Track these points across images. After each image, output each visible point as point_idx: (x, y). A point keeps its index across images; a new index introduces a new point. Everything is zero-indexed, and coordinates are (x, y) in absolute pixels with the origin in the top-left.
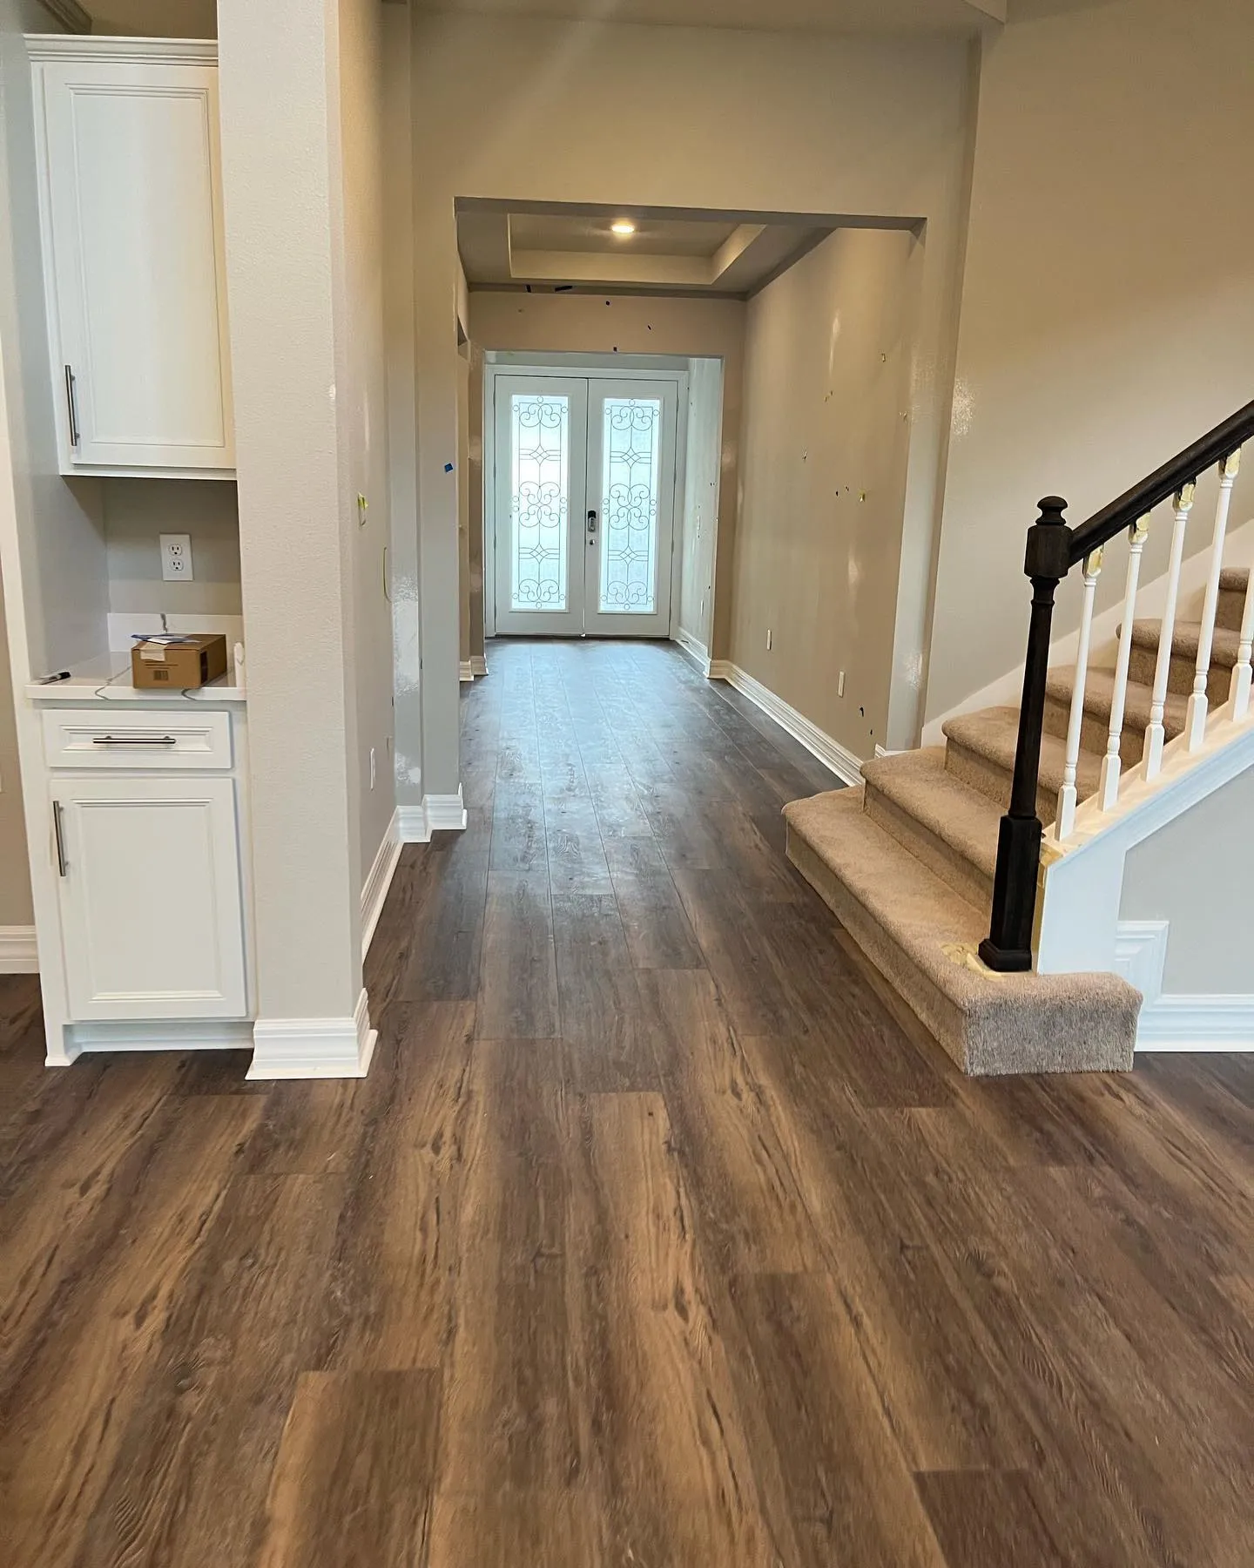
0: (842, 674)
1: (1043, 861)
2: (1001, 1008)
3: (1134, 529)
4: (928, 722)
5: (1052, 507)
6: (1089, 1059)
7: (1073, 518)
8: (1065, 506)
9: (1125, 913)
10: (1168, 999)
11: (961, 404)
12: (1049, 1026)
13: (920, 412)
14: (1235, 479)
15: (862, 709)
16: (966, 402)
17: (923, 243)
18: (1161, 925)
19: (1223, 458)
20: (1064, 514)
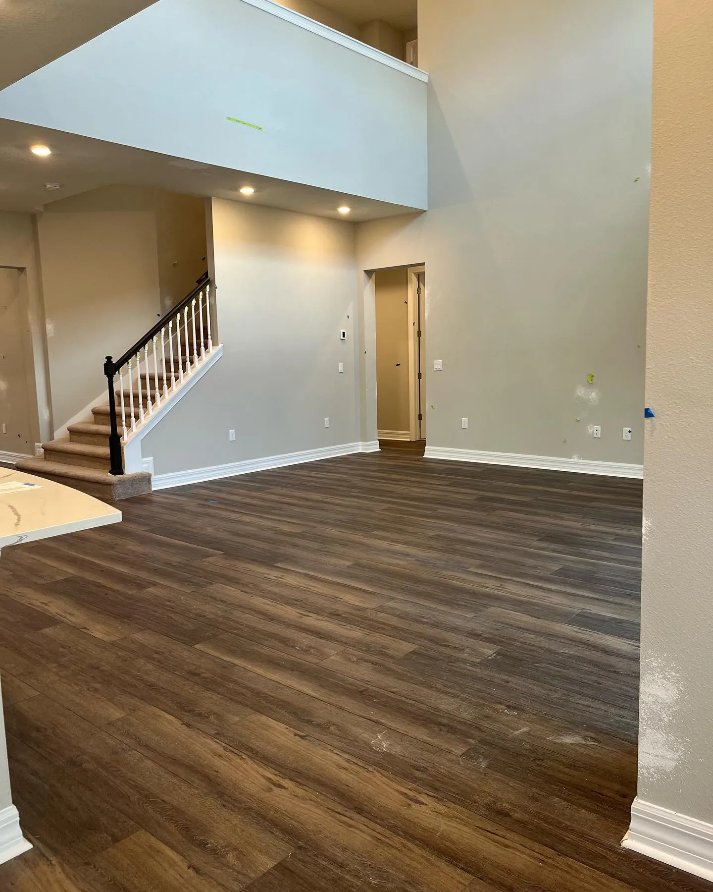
0: (4, 424)
1: (122, 446)
2: (121, 482)
3: (128, 363)
4: (56, 431)
5: (109, 358)
6: (142, 491)
7: (114, 361)
8: (112, 358)
9: (143, 457)
10: (156, 477)
11: (49, 327)
12: (132, 485)
13: (34, 329)
14: (148, 350)
15: (19, 435)
16: (51, 326)
17: (26, 274)
18: (151, 458)
19: (144, 346)
20: (112, 360)
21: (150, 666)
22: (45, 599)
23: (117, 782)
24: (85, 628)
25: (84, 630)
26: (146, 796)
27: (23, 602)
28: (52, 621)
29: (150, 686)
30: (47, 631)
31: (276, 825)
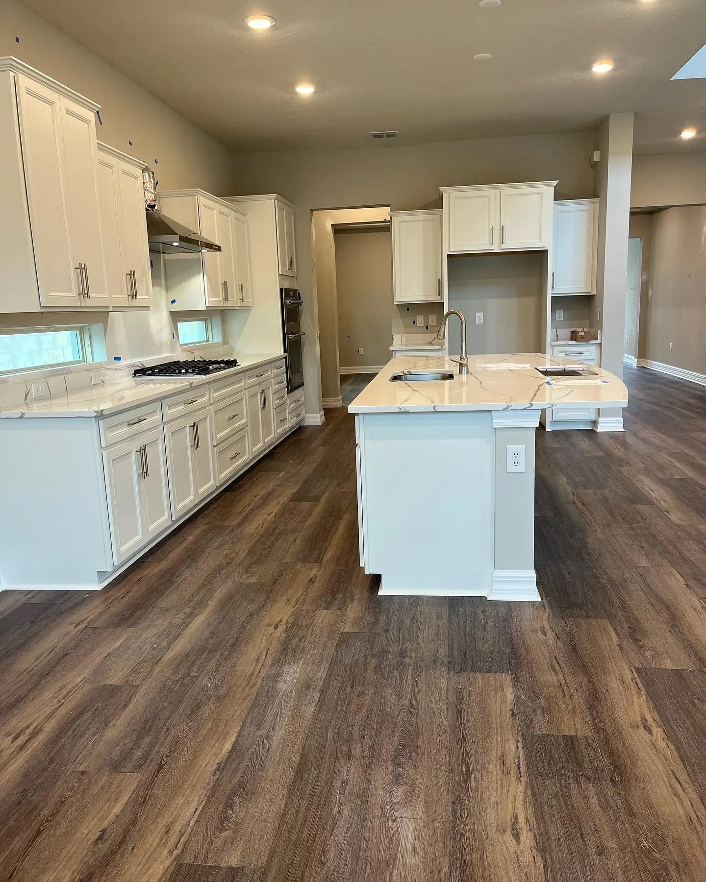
21: (695, 547)
22: (654, 486)
23: (613, 594)
24: (668, 512)
25: (666, 513)
26: (624, 607)
27: (637, 485)
28: (648, 501)
29: (683, 557)
30: (640, 507)
31: (696, 654)
